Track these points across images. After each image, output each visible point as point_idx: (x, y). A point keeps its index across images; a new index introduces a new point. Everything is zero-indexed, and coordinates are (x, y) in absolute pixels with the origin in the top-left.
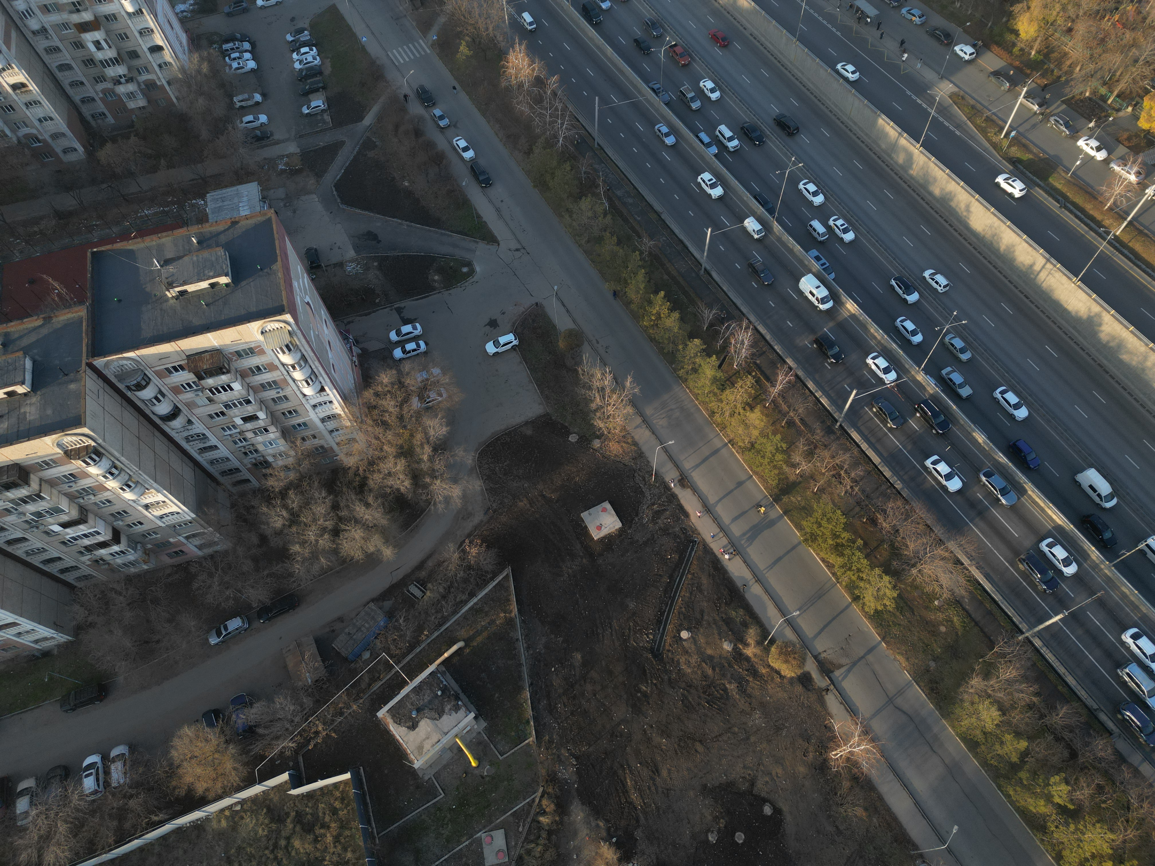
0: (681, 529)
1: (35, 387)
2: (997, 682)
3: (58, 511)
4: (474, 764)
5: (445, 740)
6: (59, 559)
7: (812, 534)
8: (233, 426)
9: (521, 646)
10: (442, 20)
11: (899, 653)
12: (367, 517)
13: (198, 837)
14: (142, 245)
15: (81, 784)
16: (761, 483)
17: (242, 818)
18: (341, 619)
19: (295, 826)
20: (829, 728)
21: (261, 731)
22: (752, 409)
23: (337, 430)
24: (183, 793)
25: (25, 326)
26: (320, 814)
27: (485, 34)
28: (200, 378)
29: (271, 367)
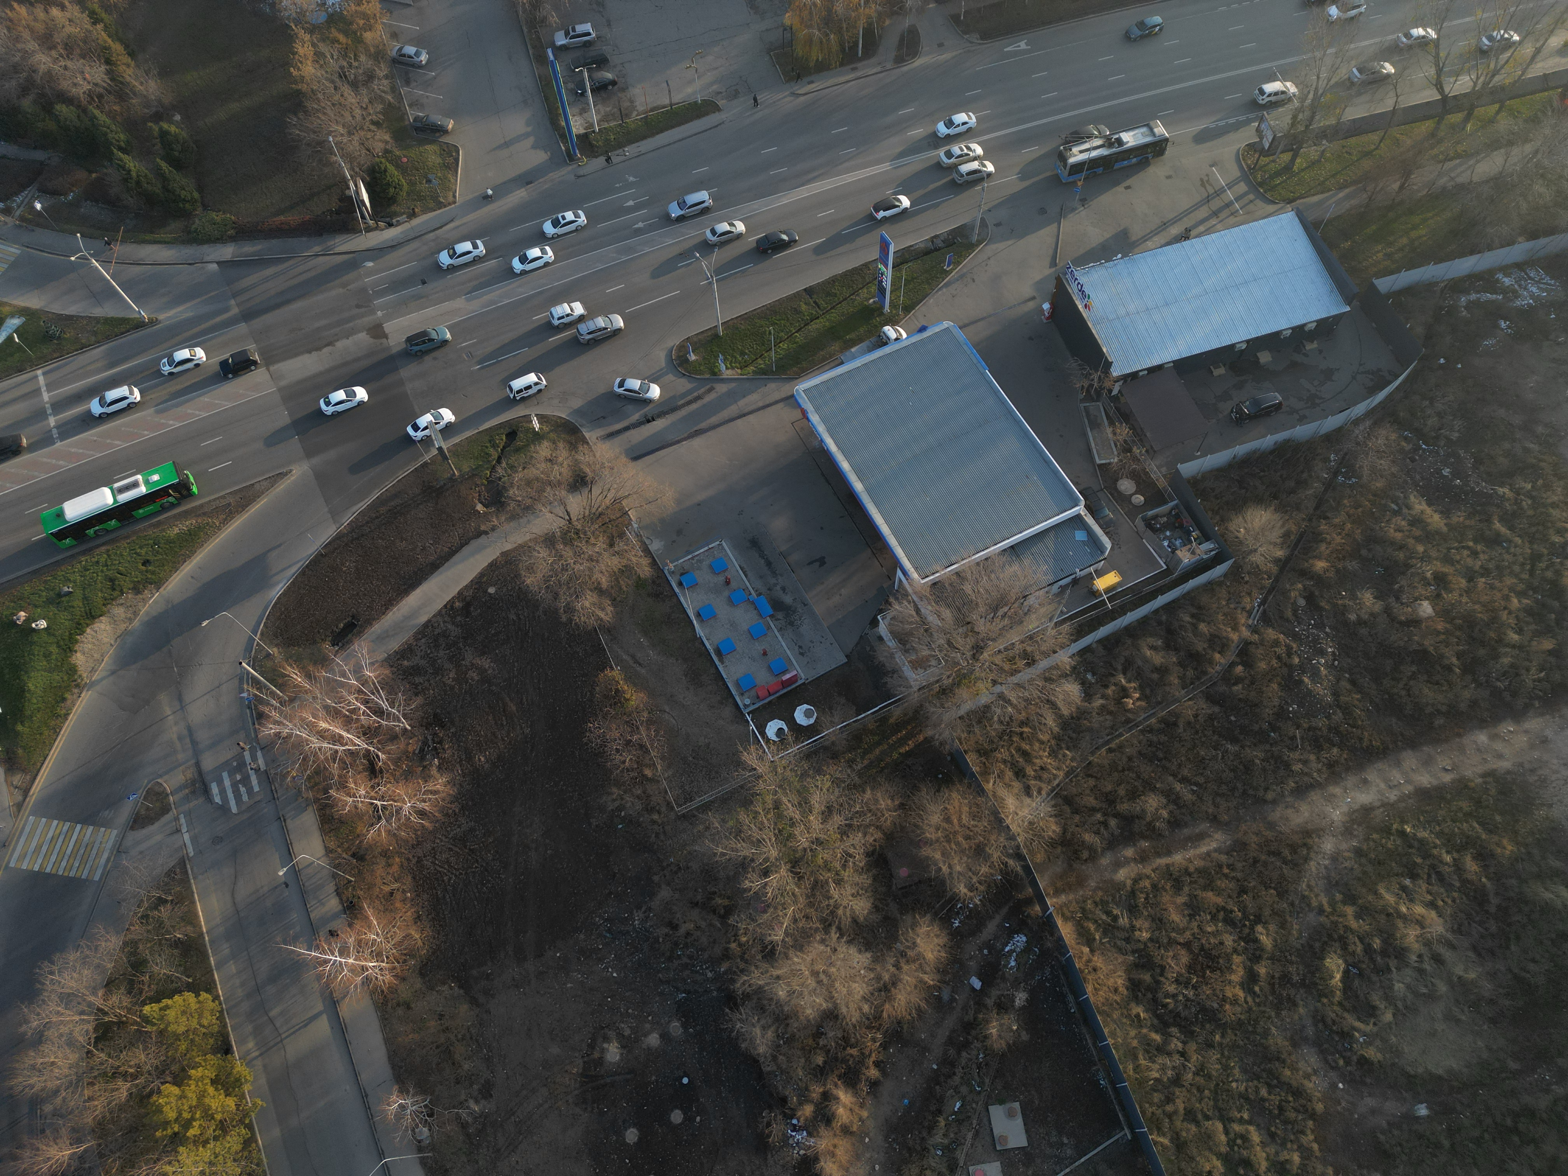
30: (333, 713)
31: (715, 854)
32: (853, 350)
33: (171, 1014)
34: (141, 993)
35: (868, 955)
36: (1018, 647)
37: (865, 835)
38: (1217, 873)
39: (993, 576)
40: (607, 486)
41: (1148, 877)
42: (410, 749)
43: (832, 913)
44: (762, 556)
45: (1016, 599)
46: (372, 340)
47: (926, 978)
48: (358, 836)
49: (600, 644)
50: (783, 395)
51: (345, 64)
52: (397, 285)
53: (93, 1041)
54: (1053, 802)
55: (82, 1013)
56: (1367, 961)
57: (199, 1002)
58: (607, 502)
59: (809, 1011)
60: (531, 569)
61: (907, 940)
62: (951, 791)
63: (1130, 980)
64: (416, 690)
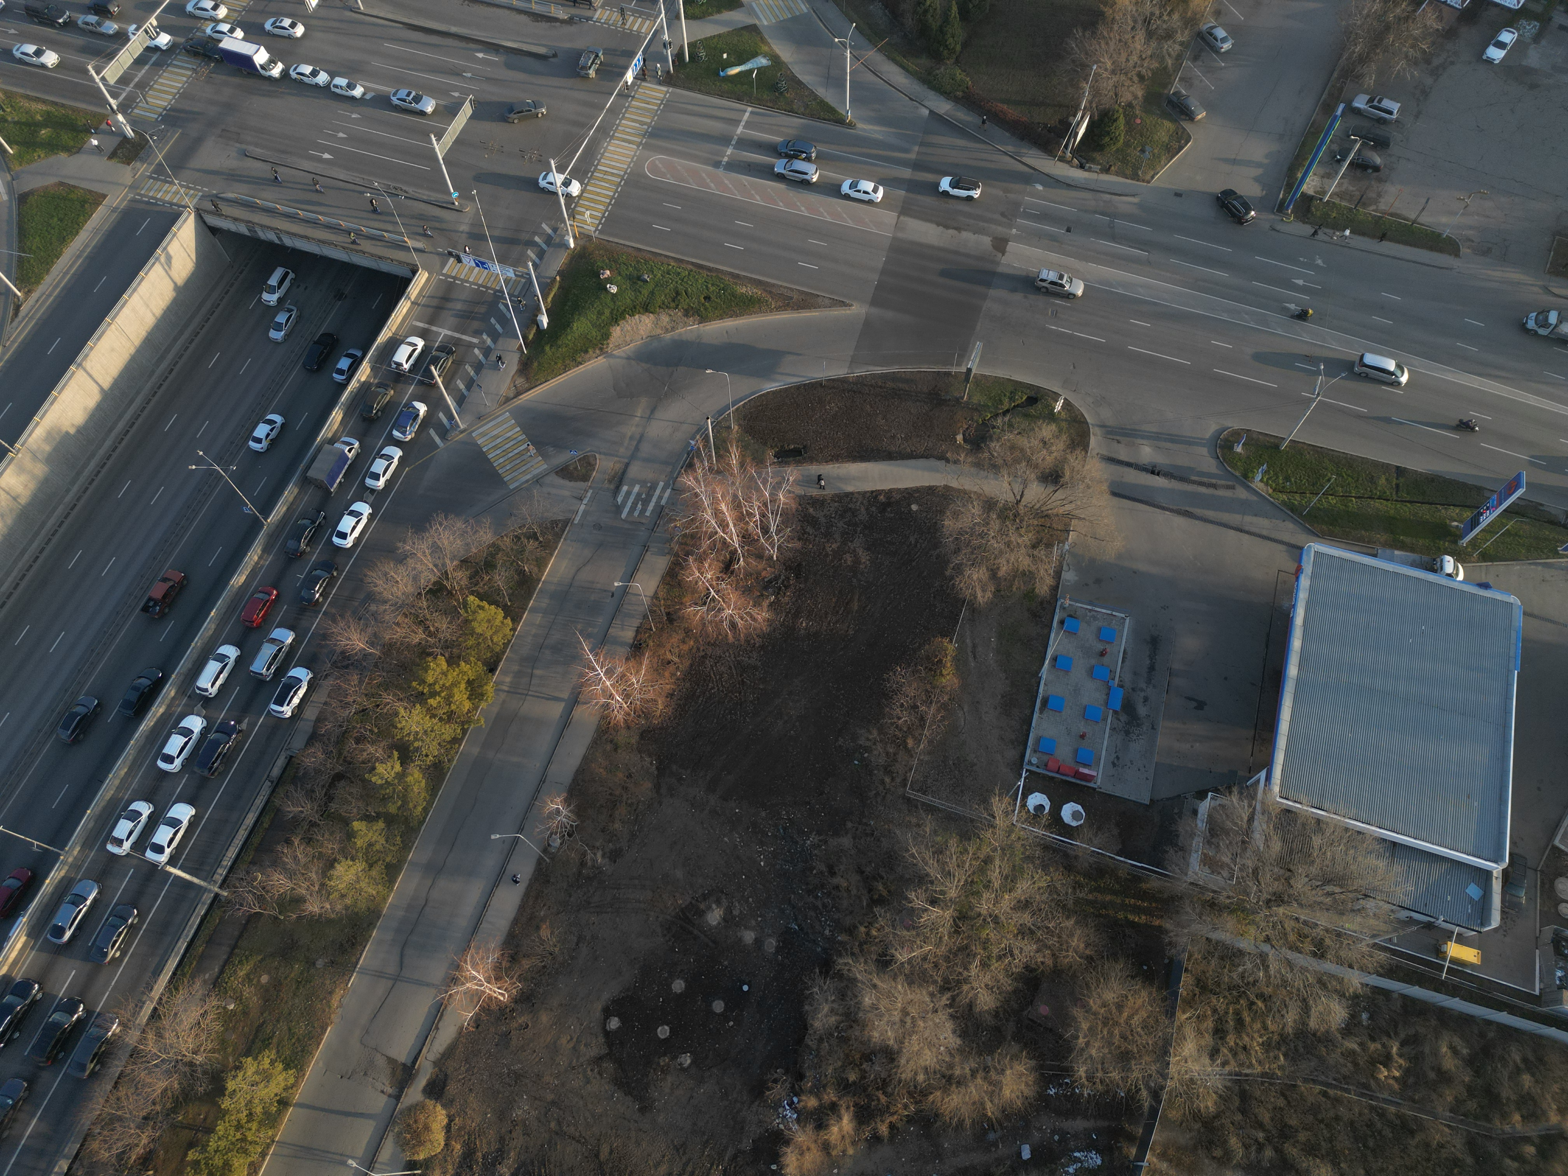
2: (300, 887)
11: (330, 1007)
20: (477, 1022)
30: (736, 505)
31: (907, 850)
32: (1397, 552)
33: (481, 615)
34: (476, 585)
35: (959, 1041)
36: (1319, 932)
37: (1038, 951)
39: (1352, 852)
40: (1072, 498)
42: (764, 574)
43: (959, 982)
44: (1152, 657)
45: (1356, 891)
46: (991, 248)
47: (989, 1105)
48: (682, 603)
49: (959, 616)
50: (1293, 541)
51: (1157, 12)
52: (1045, 216)
53: (428, 589)
54: (1229, 1084)
55: (436, 566)
57: (502, 623)
58: (1061, 511)
59: (876, 1034)
60: (956, 515)
61: (999, 1062)
62: (1144, 987)
64: (802, 536)
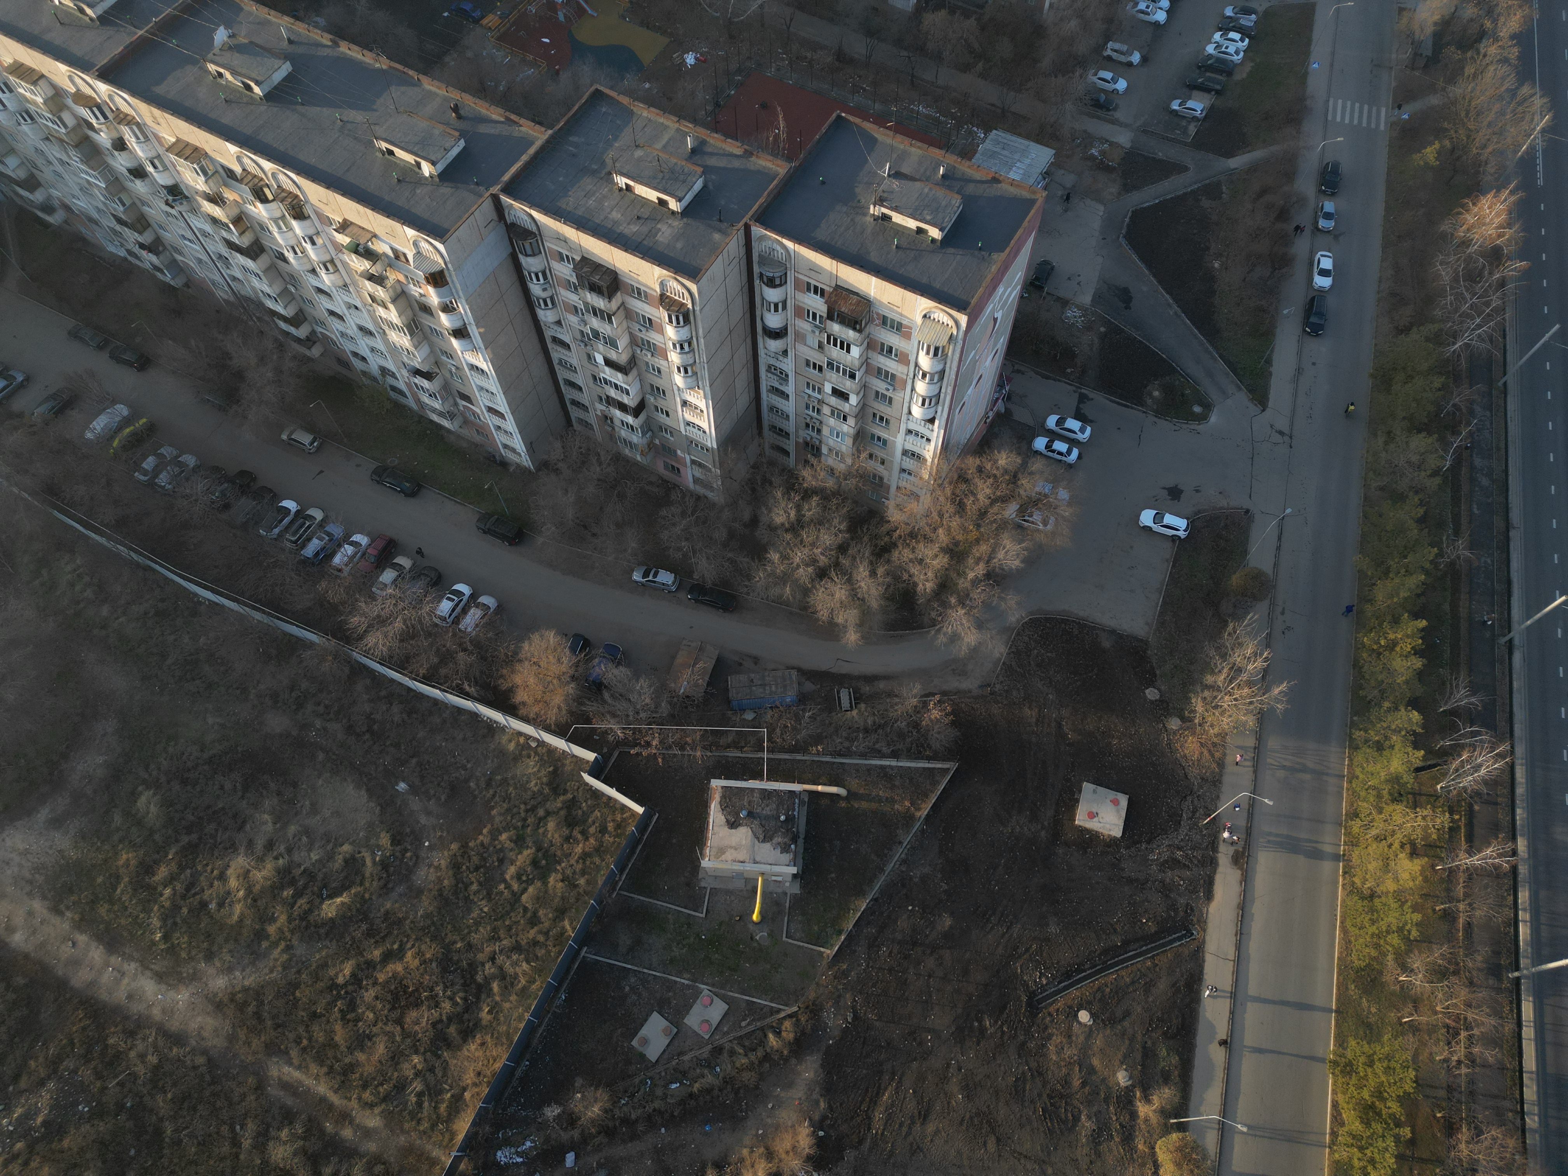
0: (1188, 904)
1: (686, 212)
3: (613, 343)
4: (755, 917)
5: (749, 867)
6: (580, 389)
7: (1350, 1064)
8: (819, 389)
9: (899, 853)
10: (1434, 100)
12: (863, 584)
13: (484, 737)
14: (889, 141)
15: (439, 602)
16: (1340, 947)
17: (529, 757)
18: (756, 660)
19: (562, 808)
21: (606, 695)
22: (1414, 854)
23: (910, 474)
24: (504, 686)
25: (724, 146)
26: (590, 820)
27: (1475, 151)
28: (830, 317)
29: (903, 358)
38: (313, 1047)
41: (360, 1099)
56: (309, 891)
63: (465, 1041)
